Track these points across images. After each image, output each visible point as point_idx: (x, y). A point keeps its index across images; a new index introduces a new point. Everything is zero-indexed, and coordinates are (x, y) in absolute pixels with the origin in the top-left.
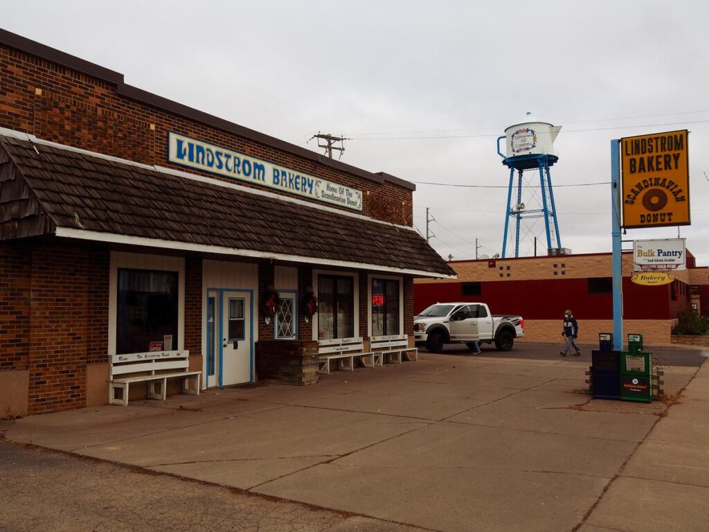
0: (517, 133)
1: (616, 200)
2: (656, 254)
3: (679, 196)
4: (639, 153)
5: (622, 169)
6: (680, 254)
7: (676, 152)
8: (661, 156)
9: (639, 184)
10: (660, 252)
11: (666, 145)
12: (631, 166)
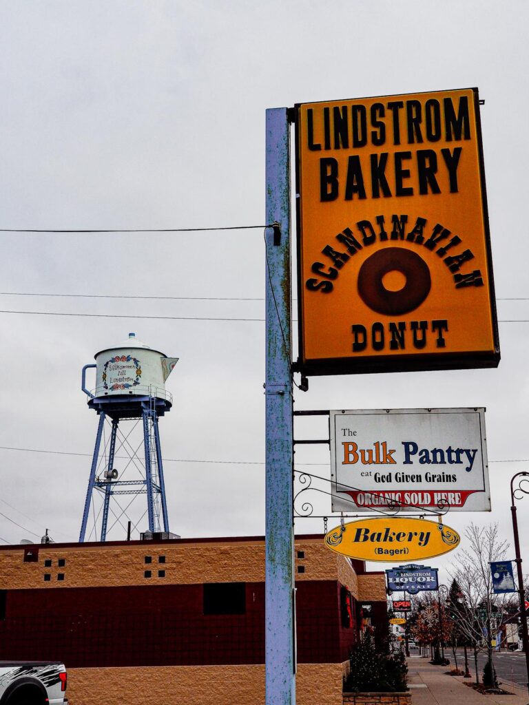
0: (113, 360)
1: (277, 282)
2: (399, 456)
3: (466, 269)
4: (346, 146)
5: (298, 191)
6: (471, 460)
7: (452, 146)
8: (407, 155)
9: (348, 231)
10: (410, 449)
11: (423, 126)
12: (324, 180)
